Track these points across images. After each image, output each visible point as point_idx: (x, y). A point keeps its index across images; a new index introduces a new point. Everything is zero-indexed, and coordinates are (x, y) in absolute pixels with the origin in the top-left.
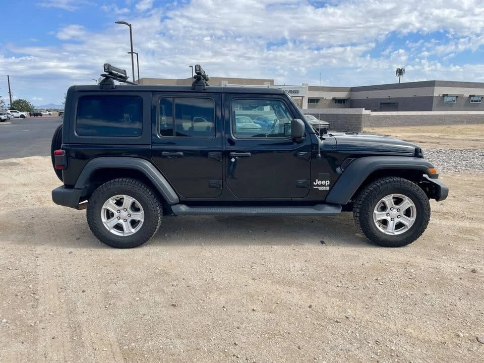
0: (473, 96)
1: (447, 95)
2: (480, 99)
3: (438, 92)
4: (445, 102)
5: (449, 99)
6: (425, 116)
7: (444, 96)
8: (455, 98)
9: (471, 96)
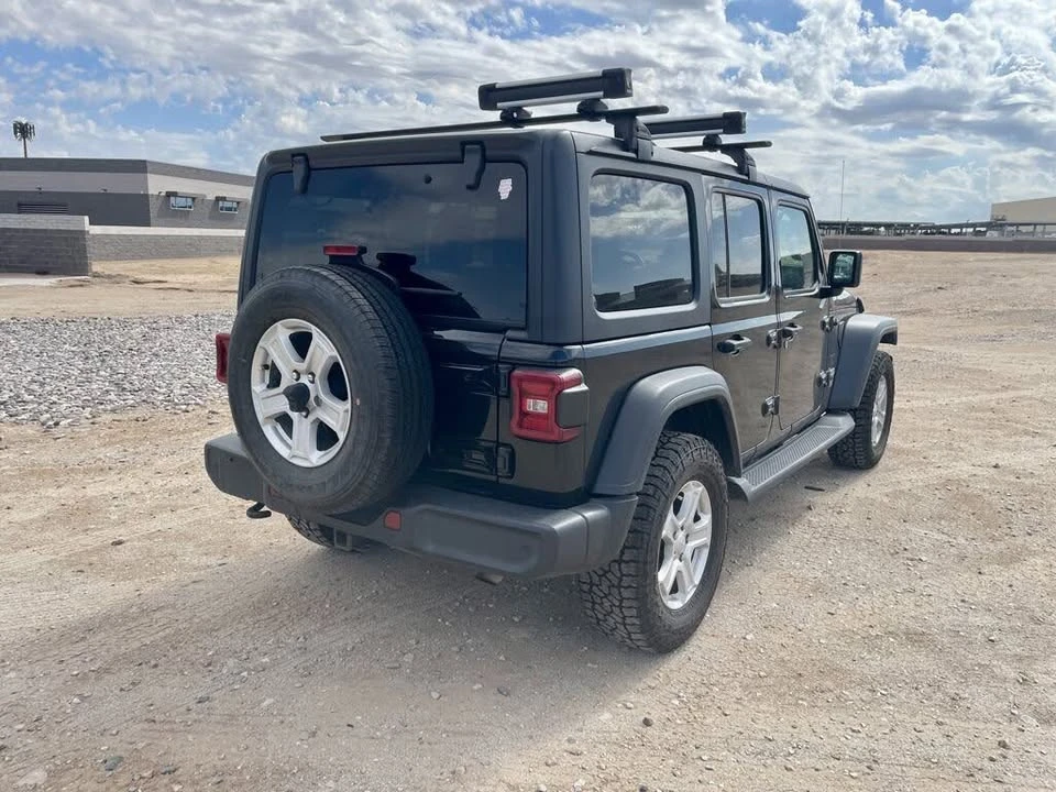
0: (224, 199)
1: (175, 194)
2: (235, 205)
3: (156, 185)
4: (174, 209)
5: (181, 202)
6: (163, 237)
7: (169, 195)
8: (190, 202)
9: (218, 199)
